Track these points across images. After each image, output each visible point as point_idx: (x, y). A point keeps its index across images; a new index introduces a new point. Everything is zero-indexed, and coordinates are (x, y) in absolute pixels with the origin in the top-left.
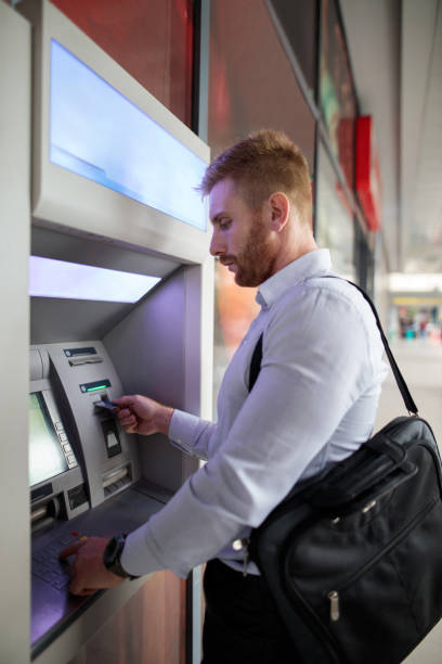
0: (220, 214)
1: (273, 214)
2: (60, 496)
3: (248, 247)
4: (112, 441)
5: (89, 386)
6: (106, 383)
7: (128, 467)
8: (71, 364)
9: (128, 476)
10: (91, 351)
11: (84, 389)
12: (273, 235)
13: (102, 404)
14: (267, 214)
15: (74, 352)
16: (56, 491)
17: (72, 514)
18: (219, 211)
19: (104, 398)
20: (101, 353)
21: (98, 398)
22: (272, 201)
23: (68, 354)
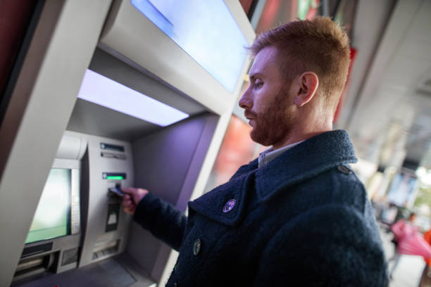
0: (256, 74)
1: (301, 90)
2: (57, 254)
3: (269, 109)
4: (113, 219)
5: (109, 175)
6: (124, 176)
7: (118, 241)
8: (102, 155)
9: (116, 248)
10: (121, 149)
11: (105, 176)
12: (294, 108)
13: (115, 190)
14: (295, 88)
15: (107, 146)
16: (54, 250)
17: (61, 269)
18: (256, 71)
19: (118, 186)
20: (127, 153)
21: (112, 185)
22: (304, 78)
23: (103, 146)
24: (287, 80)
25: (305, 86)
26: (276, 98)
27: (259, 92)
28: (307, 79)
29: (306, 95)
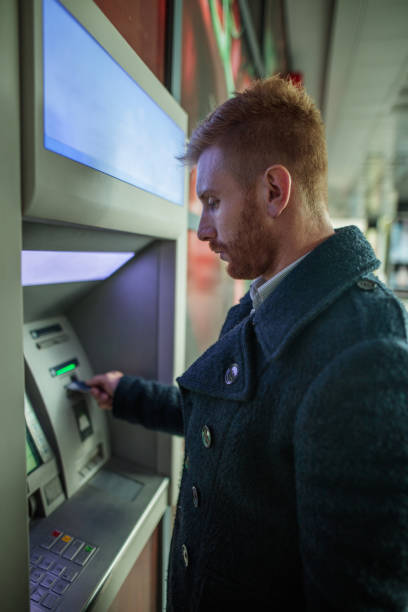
0: (205, 192)
1: (271, 193)
2: (37, 493)
4: (84, 423)
5: (57, 368)
6: (75, 362)
7: (100, 447)
8: (39, 347)
9: (100, 454)
10: (56, 328)
11: (53, 372)
13: (74, 386)
14: (263, 193)
15: (40, 332)
16: (33, 490)
17: (50, 510)
18: (204, 188)
19: (74, 379)
20: (67, 330)
21: (67, 380)
22: (270, 176)
23: (35, 335)
24: (250, 188)
25: (275, 187)
26: (244, 215)
27: (218, 214)
28: (275, 176)
29: (281, 197)
